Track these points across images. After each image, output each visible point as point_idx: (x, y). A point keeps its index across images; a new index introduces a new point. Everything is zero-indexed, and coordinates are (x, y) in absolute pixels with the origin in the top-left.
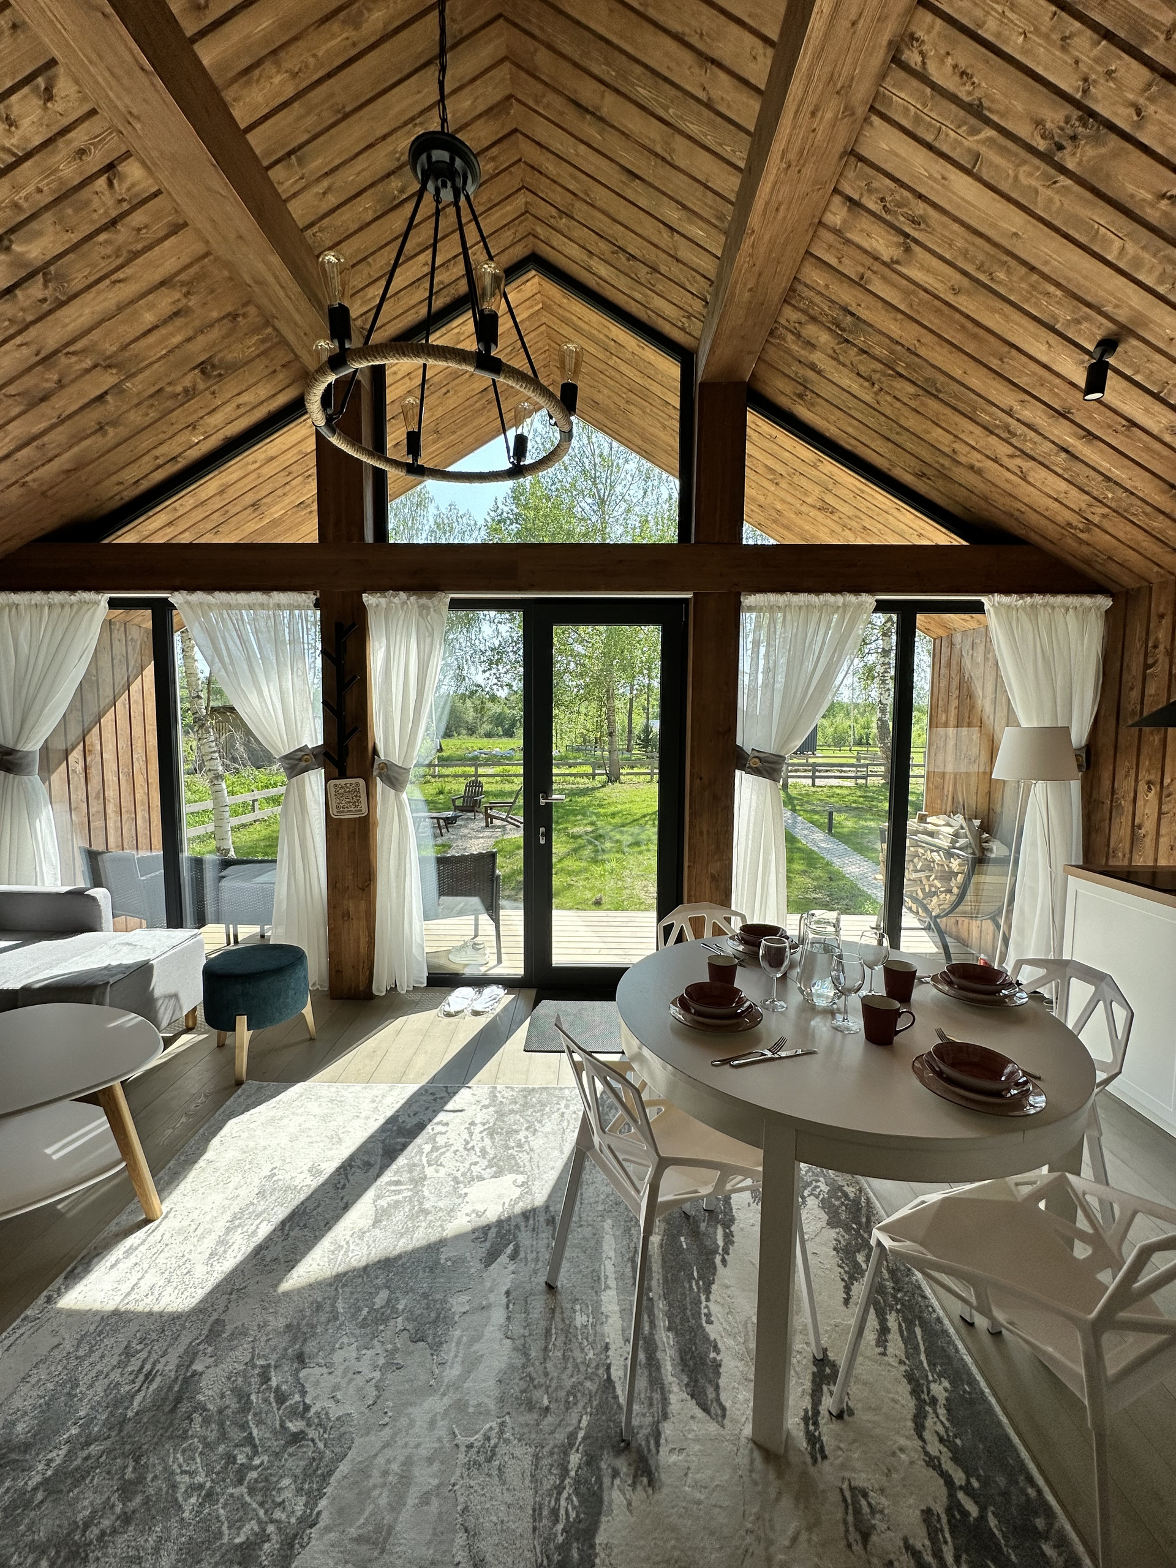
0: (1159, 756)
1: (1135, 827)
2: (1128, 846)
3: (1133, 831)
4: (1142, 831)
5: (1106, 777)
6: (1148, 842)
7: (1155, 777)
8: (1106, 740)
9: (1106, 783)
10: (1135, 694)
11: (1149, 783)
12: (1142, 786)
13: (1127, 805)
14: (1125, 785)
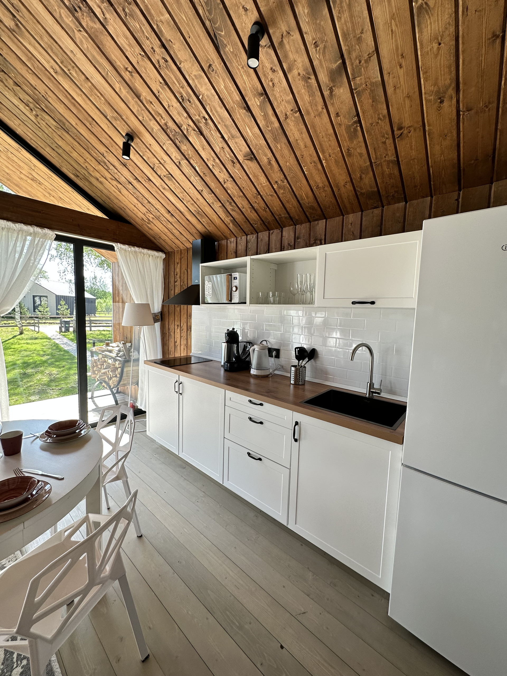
0: (180, 315)
1: (175, 342)
2: (174, 350)
3: (175, 344)
4: (177, 344)
5: (167, 323)
6: (178, 347)
7: (179, 323)
8: (166, 310)
9: (167, 326)
10: (172, 292)
11: (178, 326)
12: (176, 327)
13: (172, 334)
14: (172, 327)
